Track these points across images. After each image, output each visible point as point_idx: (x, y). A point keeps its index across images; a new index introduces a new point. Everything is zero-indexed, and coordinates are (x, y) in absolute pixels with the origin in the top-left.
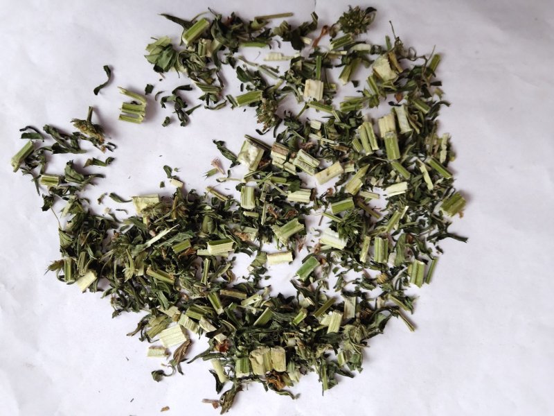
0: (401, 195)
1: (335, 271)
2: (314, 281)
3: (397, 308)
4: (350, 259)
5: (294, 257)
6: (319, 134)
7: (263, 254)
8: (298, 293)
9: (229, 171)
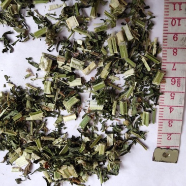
0: (132, 76)
1: (100, 121)
2: (90, 128)
3: (136, 138)
4: (107, 114)
5: (77, 116)
6: (82, 47)
7: (60, 116)
8: (82, 135)
9: (37, 74)
